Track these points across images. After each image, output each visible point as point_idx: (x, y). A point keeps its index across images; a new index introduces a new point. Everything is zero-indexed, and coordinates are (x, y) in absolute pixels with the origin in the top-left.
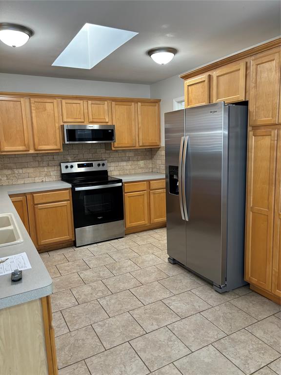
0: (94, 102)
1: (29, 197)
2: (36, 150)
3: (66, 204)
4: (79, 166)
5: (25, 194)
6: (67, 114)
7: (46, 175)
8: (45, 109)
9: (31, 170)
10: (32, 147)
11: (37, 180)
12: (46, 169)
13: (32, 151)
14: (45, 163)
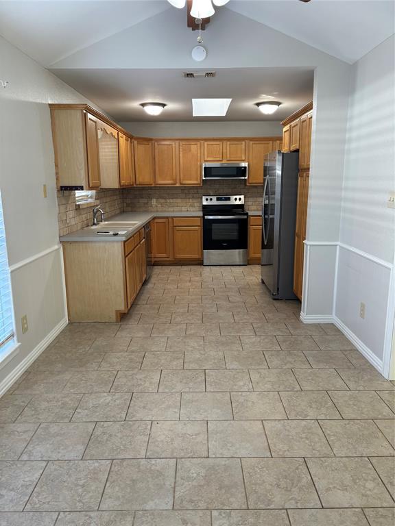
0: (232, 142)
1: (170, 220)
2: (181, 184)
3: (198, 230)
4: (218, 199)
5: (167, 218)
6: (208, 154)
7: (191, 206)
8: (190, 151)
9: (179, 201)
10: (178, 181)
11: (183, 209)
12: (191, 200)
13: (177, 185)
14: (191, 196)
